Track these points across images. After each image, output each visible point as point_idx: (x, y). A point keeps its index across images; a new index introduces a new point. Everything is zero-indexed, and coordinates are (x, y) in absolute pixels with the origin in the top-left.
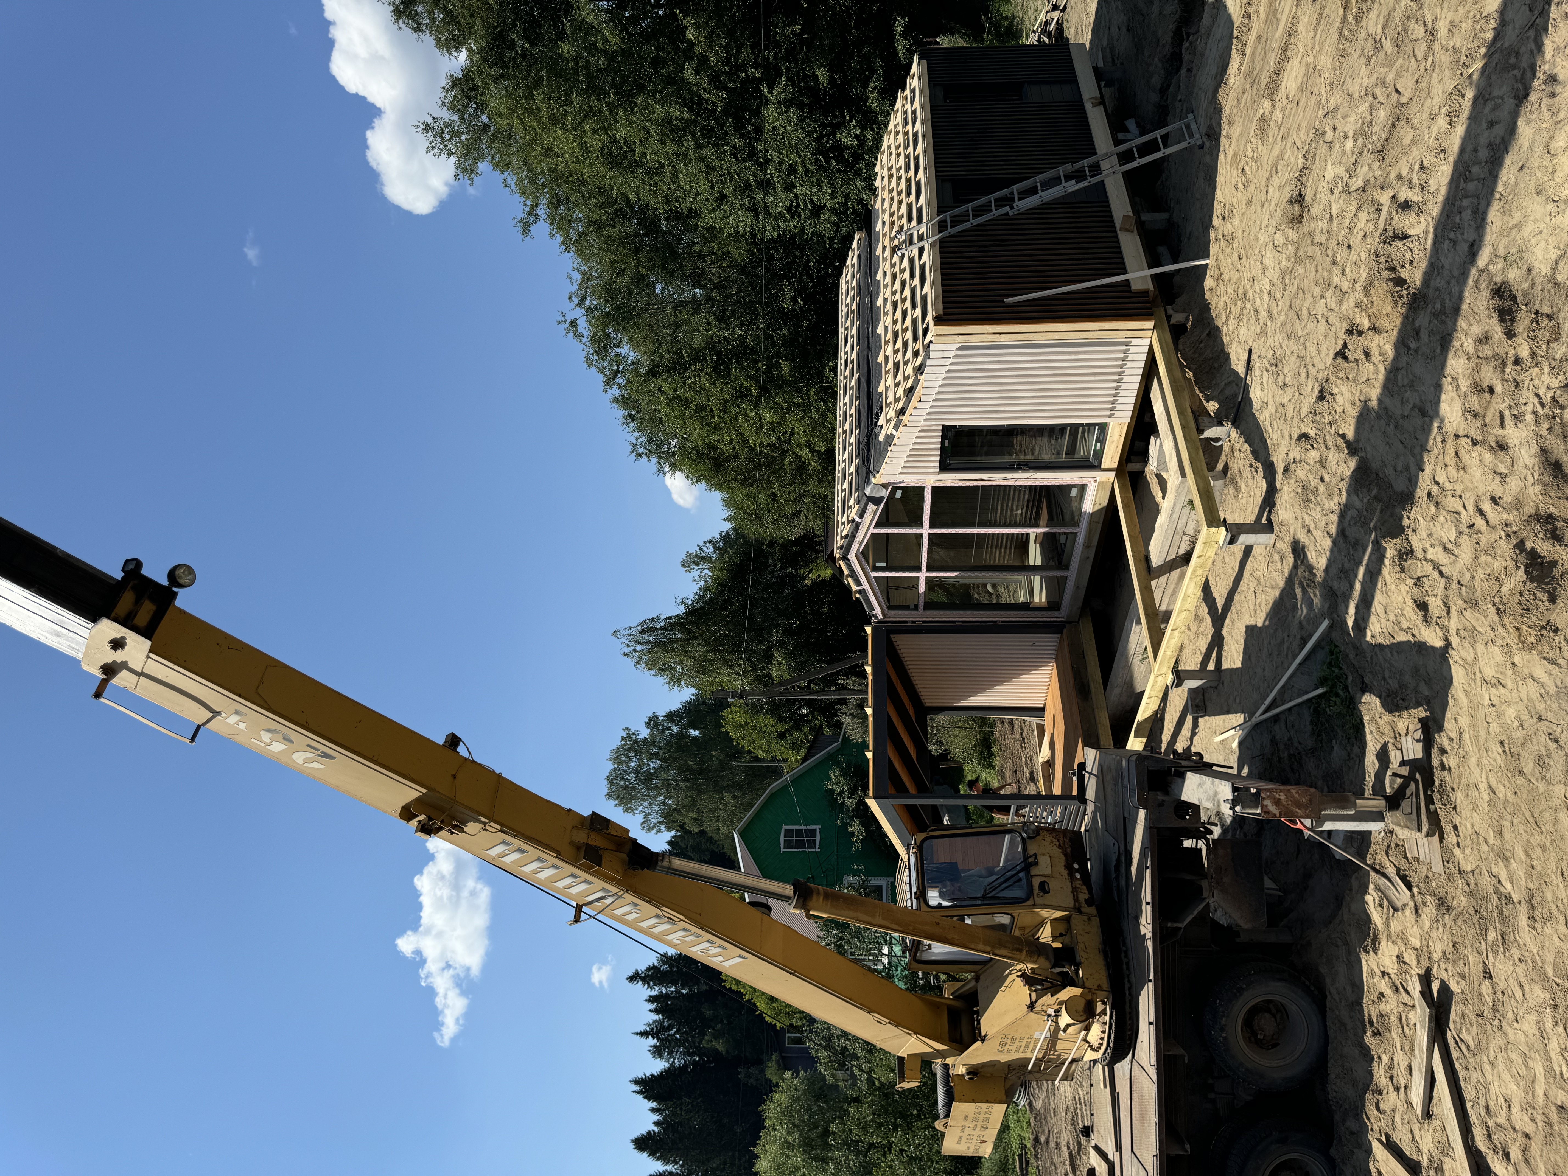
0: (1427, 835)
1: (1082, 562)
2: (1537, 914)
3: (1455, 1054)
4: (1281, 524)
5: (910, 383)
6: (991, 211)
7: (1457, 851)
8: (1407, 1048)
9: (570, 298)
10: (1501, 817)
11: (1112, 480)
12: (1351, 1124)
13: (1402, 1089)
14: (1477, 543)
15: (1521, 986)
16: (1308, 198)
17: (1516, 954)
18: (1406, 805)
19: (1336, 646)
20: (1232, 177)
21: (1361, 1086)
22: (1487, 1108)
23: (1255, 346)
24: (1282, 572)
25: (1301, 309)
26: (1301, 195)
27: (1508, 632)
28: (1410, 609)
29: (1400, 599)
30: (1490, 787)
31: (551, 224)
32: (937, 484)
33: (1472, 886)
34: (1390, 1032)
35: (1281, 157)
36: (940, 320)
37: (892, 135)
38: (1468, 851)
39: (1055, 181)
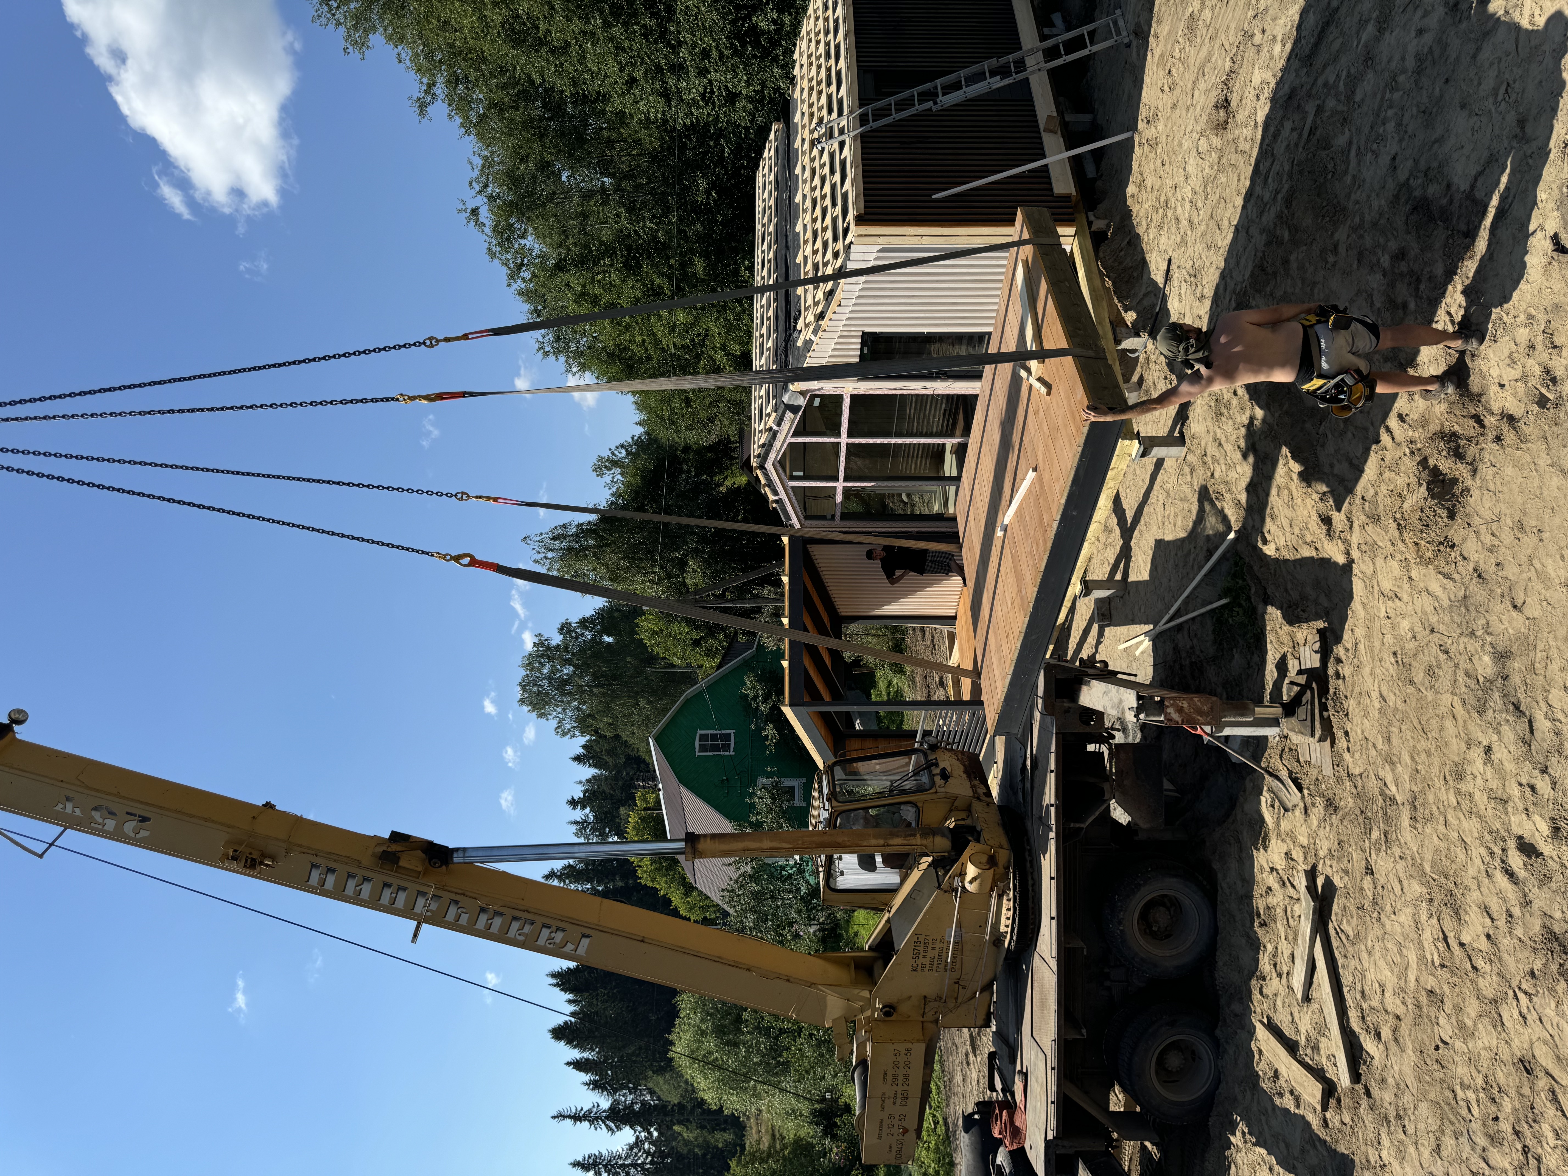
0: (1320, 740)
2: (1419, 815)
3: (1335, 943)
4: (1193, 437)
6: (914, 105)
7: (1347, 756)
8: (1290, 938)
9: (471, 184)
10: (1390, 724)
12: (1236, 1007)
13: (1285, 976)
14: (1383, 459)
15: (1400, 881)
16: (1234, 103)
17: (1397, 851)
18: (1301, 712)
19: (1241, 558)
20: (1158, 78)
21: (1246, 972)
22: (1363, 992)
23: (1175, 256)
24: (1192, 485)
25: (1222, 219)
26: (1226, 100)
27: (1407, 548)
28: (1314, 522)
29: (1305, 513)
30: (1381, 695)
31: (449, 105)
32: (856, 393)
33: (1359, 789)
34: (1275, 922)
35: (1208, 59)
36: (861, 220)
37: (812, 21)
38: (1357, 755)
39: (980, 77)
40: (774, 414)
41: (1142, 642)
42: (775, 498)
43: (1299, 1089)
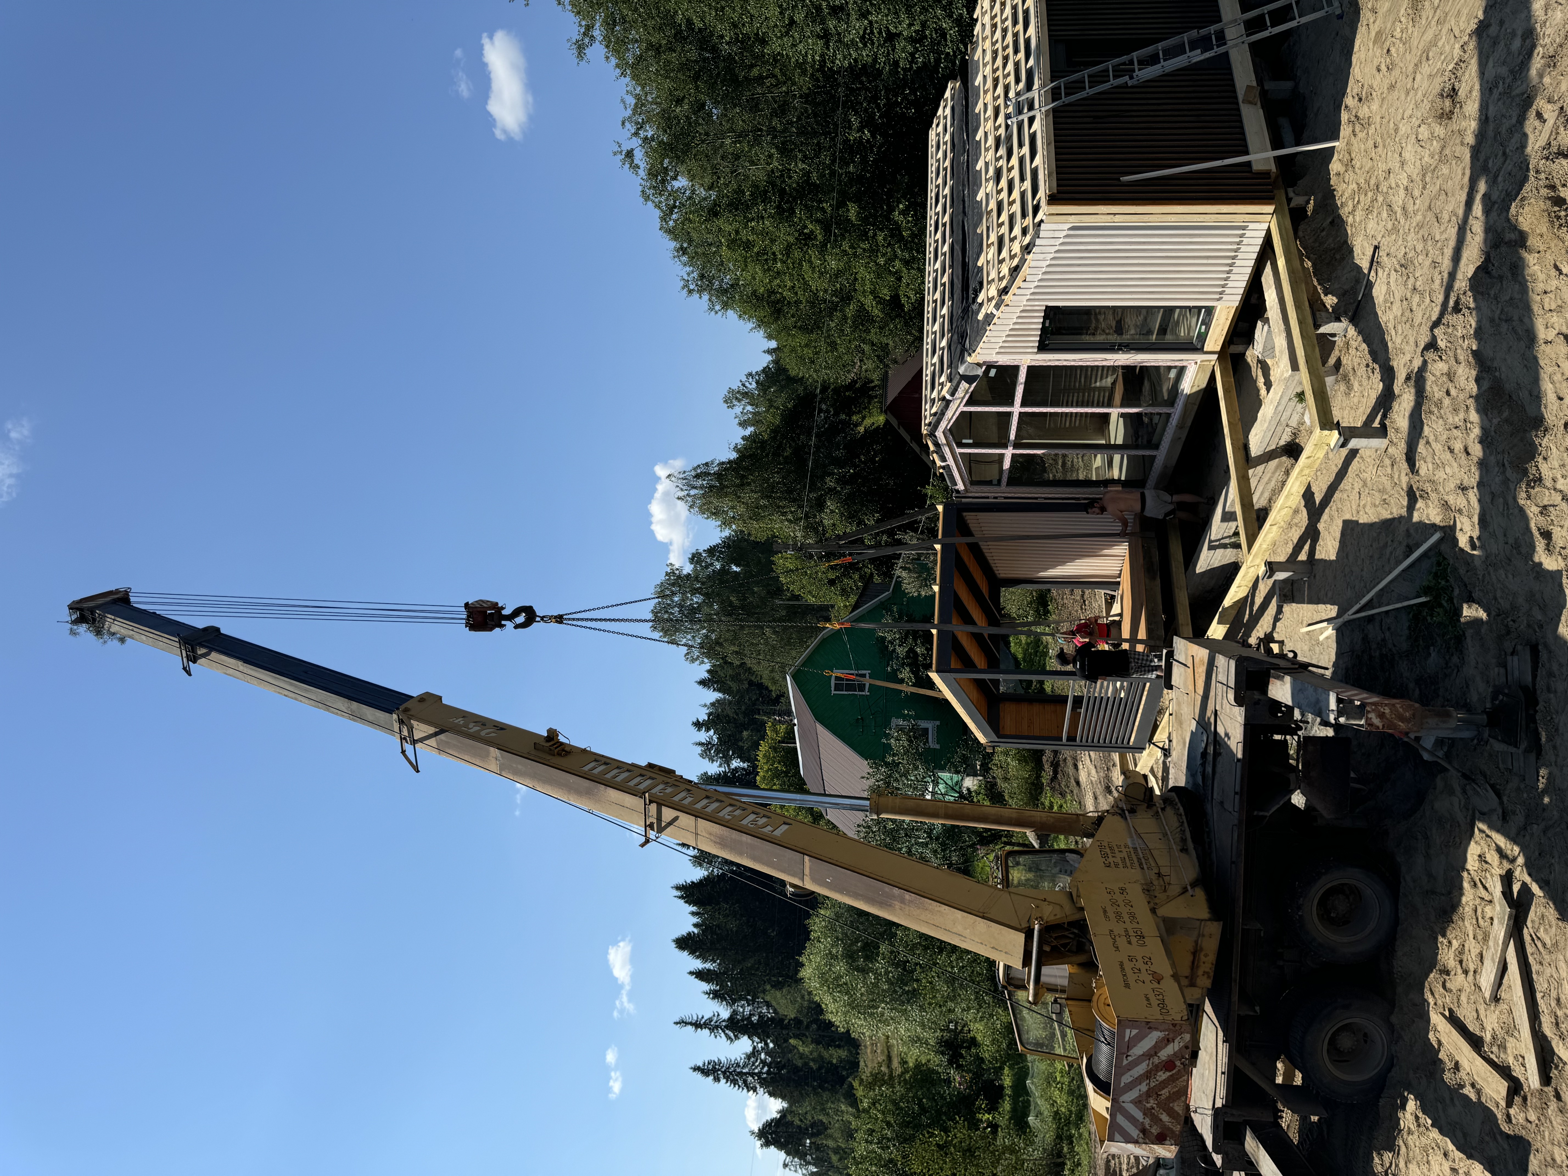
0: (1525, 751)
1: (1174, 441)
3: (1530, 949)
5: (1016, 262)
6: (1108, 80)
8: (1480, 938)
9: (623, 123)
11: (1213, 363)
12: (1414, 997)
13: (1471, 973)
16: (1462, 93)
19: (1445, 559)
20: (1375, 56)
22: (1558, 1000)
23: (1383, 242)
24: (1392, 477)
25: (1441, 212)
26: (1454, 89)
31: (607, 47)
32: (1033, 364)
33: (1567, 803)
34: (1463, 920)
35: (1434, 43)
36: (1053, 200)
38: (1566, 770)
39: (1179, 50)
40: (949, 384)
41: (1326, 629)
42: (943, 464)
43: (1480, 1082)
